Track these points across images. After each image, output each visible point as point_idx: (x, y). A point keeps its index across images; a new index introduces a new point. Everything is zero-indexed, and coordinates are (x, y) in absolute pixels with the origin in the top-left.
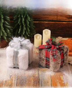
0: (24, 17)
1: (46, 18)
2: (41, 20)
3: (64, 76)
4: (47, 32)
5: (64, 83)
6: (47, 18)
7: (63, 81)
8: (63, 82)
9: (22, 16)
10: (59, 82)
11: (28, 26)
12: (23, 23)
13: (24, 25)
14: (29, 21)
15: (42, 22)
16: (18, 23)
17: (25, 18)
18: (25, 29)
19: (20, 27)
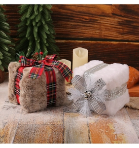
0: (38, 25)
1: (79, 34)
2: (69, 37)
3: (114, 123)
4: (81, 51)
5: (116, 134)
6: (82, 34)
7: (114, 131)
8: (114, 133)
9: (34, 24)
10: (106, 132)
11: (45, 44)
12: (35, 36)
13: (36, 40)
14: (47, 34)
15: (73, 41)
16: (26, 36)
17: (38, 27)
18: (39, 47)
19: (30, 44)
